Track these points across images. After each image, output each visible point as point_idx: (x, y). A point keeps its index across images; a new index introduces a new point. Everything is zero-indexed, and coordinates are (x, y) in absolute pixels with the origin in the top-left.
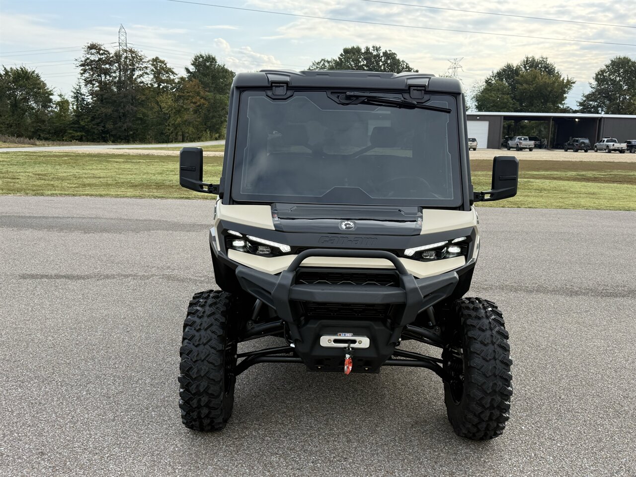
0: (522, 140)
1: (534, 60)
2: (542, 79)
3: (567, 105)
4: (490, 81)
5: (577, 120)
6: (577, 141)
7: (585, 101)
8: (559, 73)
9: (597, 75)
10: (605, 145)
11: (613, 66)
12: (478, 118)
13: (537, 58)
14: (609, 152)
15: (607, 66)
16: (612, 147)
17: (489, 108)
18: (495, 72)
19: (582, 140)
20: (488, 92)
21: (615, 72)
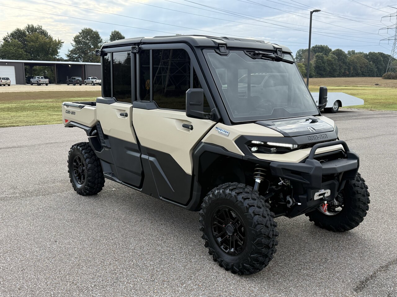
0: (40, 78)
1: (33, 27)
2: (42, 39)
3: (61, 57)
4: (7, 39)
5: (70, 66)
6: (74, 79)
7: (70, 54)
8: (51, 36)
9: (75, 39)
10: (91, 81)
11: (84, 33)
12: (6, 64)
13: (35, 26)
14: (94, 85)
15: (80, 34)
16: (95, 82)
17: (10, 57)
18: (10, 33)
19: (77, 78)
20: (8, 46)
21: (85, 37)
